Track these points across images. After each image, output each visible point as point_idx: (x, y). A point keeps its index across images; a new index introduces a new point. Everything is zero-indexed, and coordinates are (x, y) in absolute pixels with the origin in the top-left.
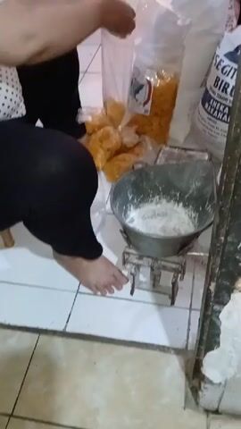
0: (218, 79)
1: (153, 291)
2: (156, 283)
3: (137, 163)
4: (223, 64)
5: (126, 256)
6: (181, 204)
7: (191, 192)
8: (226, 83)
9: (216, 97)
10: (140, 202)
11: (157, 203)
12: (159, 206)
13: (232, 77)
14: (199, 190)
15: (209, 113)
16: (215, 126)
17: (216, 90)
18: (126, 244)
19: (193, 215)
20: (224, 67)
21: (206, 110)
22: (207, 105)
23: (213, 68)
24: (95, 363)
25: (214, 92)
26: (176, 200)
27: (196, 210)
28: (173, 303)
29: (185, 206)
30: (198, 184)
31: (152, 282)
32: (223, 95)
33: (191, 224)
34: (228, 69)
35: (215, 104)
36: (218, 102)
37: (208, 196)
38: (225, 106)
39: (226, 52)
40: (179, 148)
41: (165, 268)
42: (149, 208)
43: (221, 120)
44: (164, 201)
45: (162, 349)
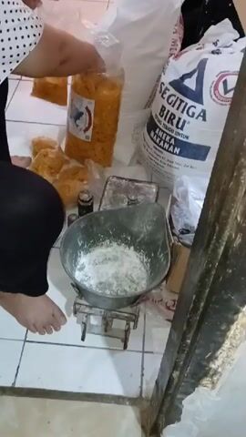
0: (163, 108)
1: (106, 336)
2: (108, 328)
3: (82, 192)
4: (168, 93)
5: (77, 307)
6: (132, 248)
7: (142, 236)
8: (172, 114)
9: (161, 127)
10: (90, 247)
11: (108, 246)
12: (109, 249)
13: (178, 109)
14: (151, 234)
15: (155, 143)
16: (162, 155)
17: (162, 119)
18: (77, 295)
19: (145, 260)
20: (170, 96)
21: (152, 139)
22: (152, 134)
23: (158, 95)
24: (49, 423)
25: (160, 121)
26: (126, 244)
27: (148, 255)
28: (125, 347)
29: (136, 250)
30: (149, 228)
31: (104, 327)
32: (169, 125)
33: (143, 269)
34: (173, 98)
35: (161, 134)
36: (164, 132)
37: (160, 243)
38: (172, 137)
39: (171, 80)
40: (126, 179)
41: (117, 317)
42: (99, 252)
43: (167, 151)
44: (115, 244)
45: (118, 400)
